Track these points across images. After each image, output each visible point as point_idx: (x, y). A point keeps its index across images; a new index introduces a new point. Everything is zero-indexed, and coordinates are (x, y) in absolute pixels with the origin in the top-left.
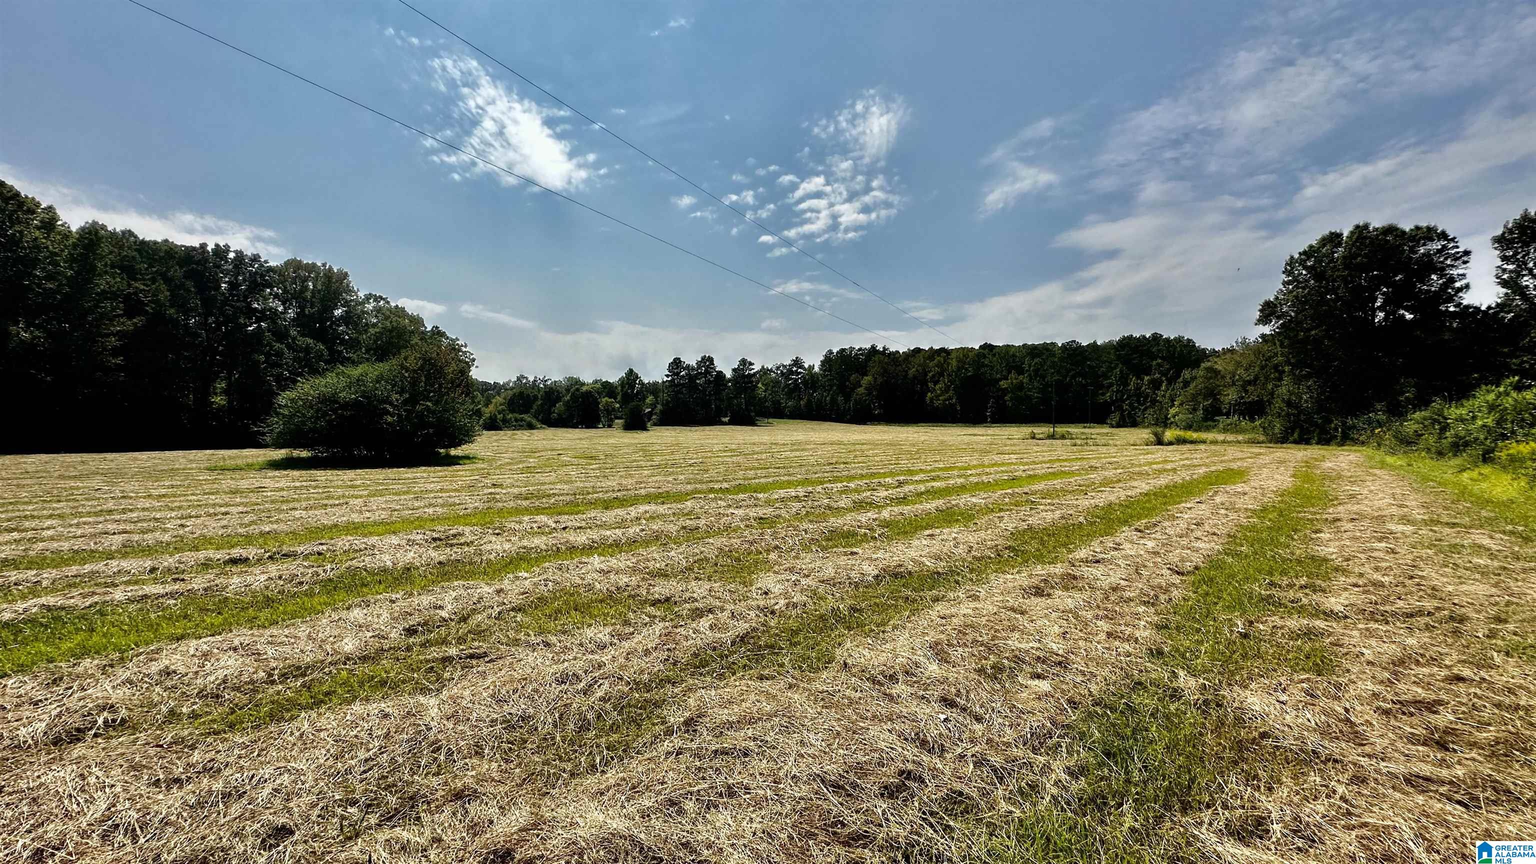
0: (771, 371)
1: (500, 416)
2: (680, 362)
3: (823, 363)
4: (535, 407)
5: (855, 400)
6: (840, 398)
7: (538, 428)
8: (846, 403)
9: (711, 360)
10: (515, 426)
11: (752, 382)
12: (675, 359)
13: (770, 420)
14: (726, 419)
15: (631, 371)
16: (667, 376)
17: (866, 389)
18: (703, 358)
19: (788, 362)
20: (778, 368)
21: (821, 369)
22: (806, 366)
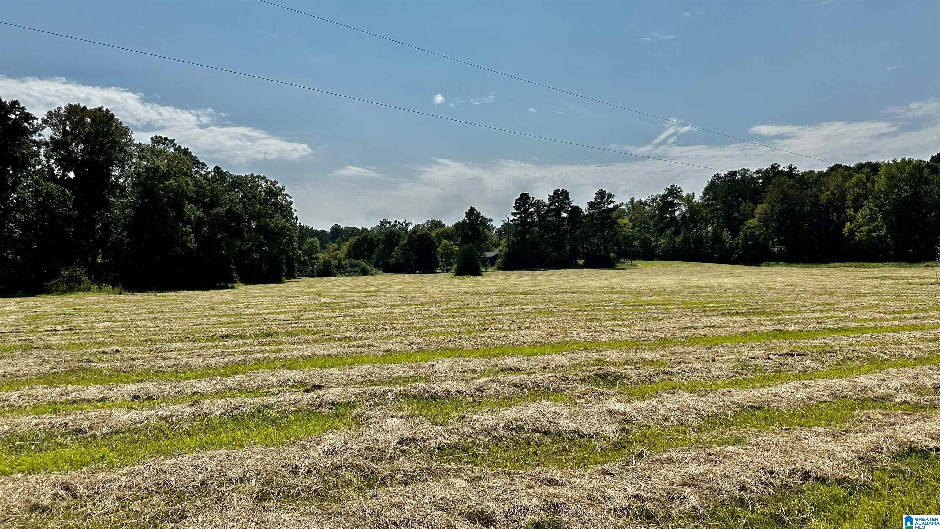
0: (645, 204)
1: (335, 262)
2: (529, 197)
3: (707, 191)
4: (377, 252)
5: (745, 235)
6: (726, 235)
7: (372, 274)
8: (733, 239)
9: (565, 194)
10: (349, 272)
11: (610, 218)
12: (522, 195)
13: (634, 262)
14: (581, 262)
15: (472, 210)
16: (514, 214)
17: (760, 220)
18: (556, 192)
19: (662, 192)
20: (654, 200)
21: (702, 198)
22: (684, 194)
